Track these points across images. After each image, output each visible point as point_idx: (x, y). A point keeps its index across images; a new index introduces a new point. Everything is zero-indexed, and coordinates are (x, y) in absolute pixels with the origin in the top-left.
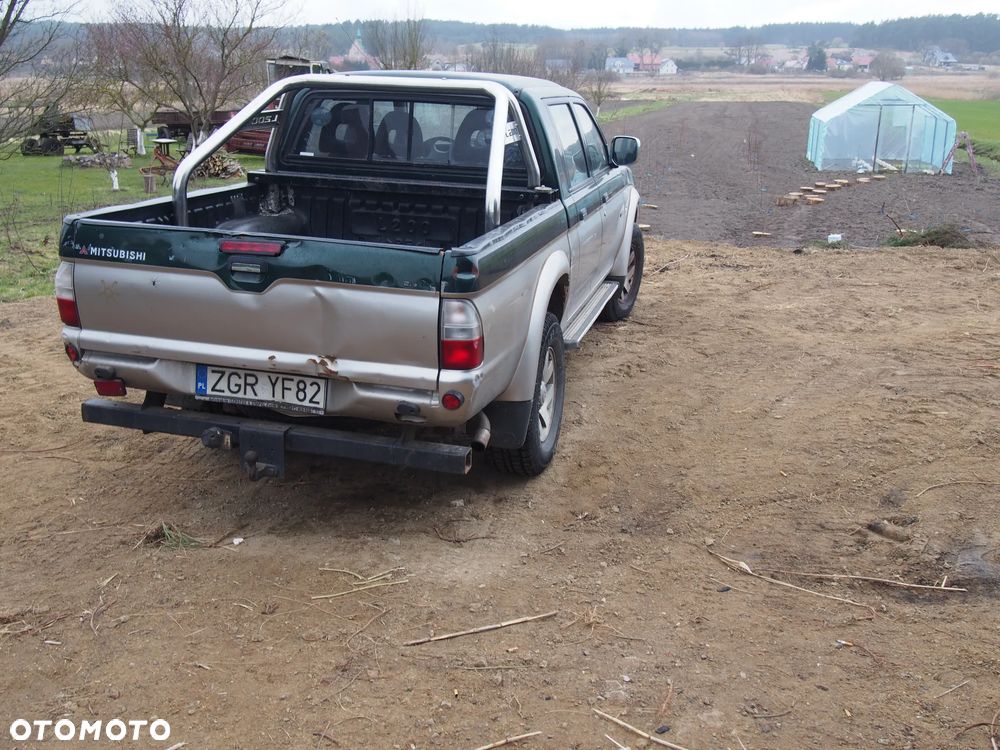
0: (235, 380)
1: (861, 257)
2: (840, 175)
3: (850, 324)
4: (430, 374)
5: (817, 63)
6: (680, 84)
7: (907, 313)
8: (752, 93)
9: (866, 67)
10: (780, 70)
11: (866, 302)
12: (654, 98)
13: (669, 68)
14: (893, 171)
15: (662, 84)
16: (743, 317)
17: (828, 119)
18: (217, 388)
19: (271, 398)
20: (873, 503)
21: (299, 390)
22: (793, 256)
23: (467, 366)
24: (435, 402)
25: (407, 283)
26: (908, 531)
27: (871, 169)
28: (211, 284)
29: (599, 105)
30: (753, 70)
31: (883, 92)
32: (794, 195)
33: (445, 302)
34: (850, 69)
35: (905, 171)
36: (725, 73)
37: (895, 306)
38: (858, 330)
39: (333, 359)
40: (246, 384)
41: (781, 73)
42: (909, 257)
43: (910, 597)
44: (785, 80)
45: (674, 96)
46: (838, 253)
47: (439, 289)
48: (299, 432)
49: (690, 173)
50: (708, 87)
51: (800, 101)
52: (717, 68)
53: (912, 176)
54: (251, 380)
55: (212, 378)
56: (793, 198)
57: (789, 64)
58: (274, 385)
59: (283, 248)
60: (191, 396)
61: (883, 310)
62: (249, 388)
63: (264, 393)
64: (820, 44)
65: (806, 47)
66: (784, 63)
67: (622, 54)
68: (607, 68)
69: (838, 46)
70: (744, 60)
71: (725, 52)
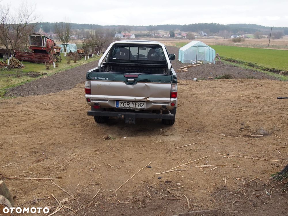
0: (125, 104)
1: (212, 81)
2: (189, 64)
3: (217, 95)
4: (169, 99)
5: (172, 35)
7: (227, 92)
9: (185, 36)
11: (218, 90)
13: (133, 37)
14: (201, 63)
16: (193, 94)
17: (184, 50)
18: (121, 106)
19: (132, 107)
20: (240, 125)
21: (139, 105)
23: (175, 97)
24: (169, 105)
25: (164, 82)
26: (249, 128)
27: (196, 63)
28: (122, 84)
30: (156, 37)
31: (197, 43)
32: (180, 69)
33: (172, 85)
34: (181, 37)
35: (204, 63)
36: (148, 38)
37: (224, 91)
38: (219, 96)
39: (148, 98)
40: (127, 104)
41: (163, 38)
42: (222, 81)
43: (254, 137)
46: (206, 81)
47: (171, 83)
48: (137, 114)
52: (146, 36)
53: (206, 64)
54: (128, 103)
55: (120, 104)
57: (165, 35)
58: (133, 104)
59: (138, 76)
60: (115, 108)
61: (222, 92)
62: (128, 105)
63: (131, 106)
64: (173, 30)
65: (169, 31)
66: (164, 35)
67: (120, 32)
68: (116, 37)
69: (177, 31)
70: (153, 34)
71: (148, 32)
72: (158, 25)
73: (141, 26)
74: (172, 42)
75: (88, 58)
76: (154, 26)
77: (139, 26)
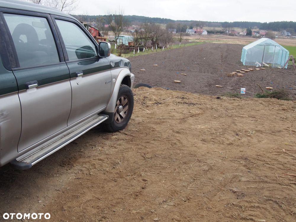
2: (250, 67)
3: (228, 139)
5: (249, 34)
6: (208, 38)
7: (257, 134)
8: (229, 41)
9: (264, 35)
10: (238, 35)
11: (240, 126)
12: (199, 41)
13: (205, 33)
14: (268, 67)
15: (202, 37)
16: (178, 132)
17: (248, 49)
22: (216, 100)
27: (261, 65)
29: (180, 42)
30: (230, 35)
31: (265, 41)
32: (234, 73)
34: (259, 36)
35: (272, 67)
36: (221, 35)
41: (238, 36)
42: (264, 103)
44: (239, 38)
45: (205, 41)
49: (202, 64)
50: (216, 39)
51: (243, 44)
52: (219, 33)
53: (274, 69)
56: (233, 74)
57: (241, 33)
61: (246, 131)
64: (250, 28)
65: (246, 29)
66: (239, 33)
67: (191, 28)
68: (186, 32)
69: (255, 29)
70: (227, 32)
71: (222, 29)
72: (234, 22)
73: (215, 22)
74: (246, 40)
75: (139, 52)
76: (230, 22)
77: (213, 22)
